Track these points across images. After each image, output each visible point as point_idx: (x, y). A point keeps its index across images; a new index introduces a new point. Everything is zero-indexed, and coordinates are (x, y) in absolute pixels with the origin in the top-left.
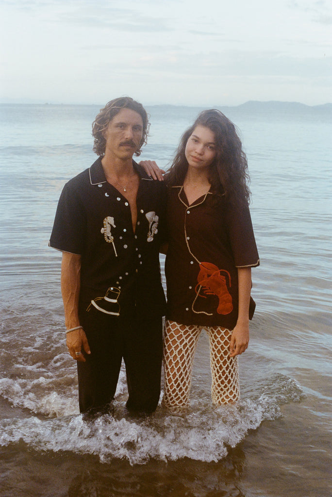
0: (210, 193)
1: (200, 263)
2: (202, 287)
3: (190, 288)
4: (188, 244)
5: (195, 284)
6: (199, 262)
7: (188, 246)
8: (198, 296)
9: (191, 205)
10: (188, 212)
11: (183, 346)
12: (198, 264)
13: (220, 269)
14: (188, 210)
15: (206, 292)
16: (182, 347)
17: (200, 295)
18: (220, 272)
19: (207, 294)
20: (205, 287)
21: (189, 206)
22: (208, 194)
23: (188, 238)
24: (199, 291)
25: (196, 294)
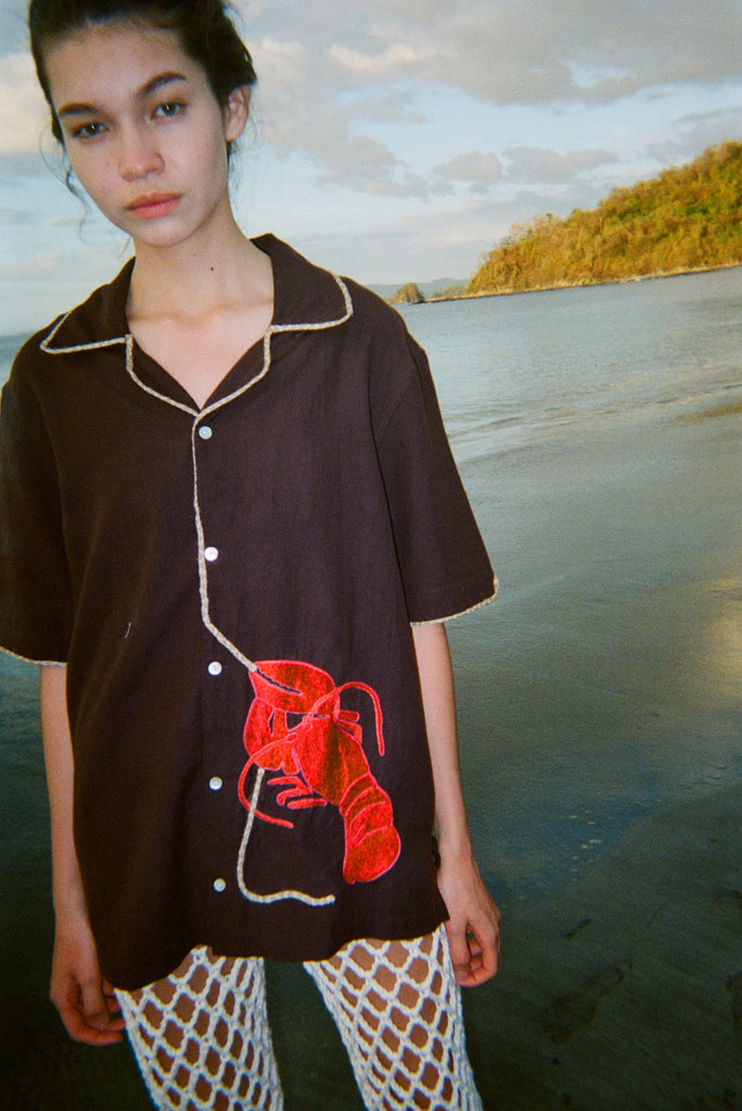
0: (280, 329)
1: (252, 667)
2: (268, 775)
3: (216, 784)
4: (204, 583)
5: (234, 763)
6: (246, 662)
7: (203, 592)
8: (256, 819)
9: (206, 406)
10: (206, 433)
12: (246, 669)
13: (339, 684)
14: (201, 424)
15: (289, 800)
17: (262, 816)
19: (293, 805)
20: (281, 773)
21: (199, 411)
22: (274, 336)
24: (255, 796)
25: (245, 812)
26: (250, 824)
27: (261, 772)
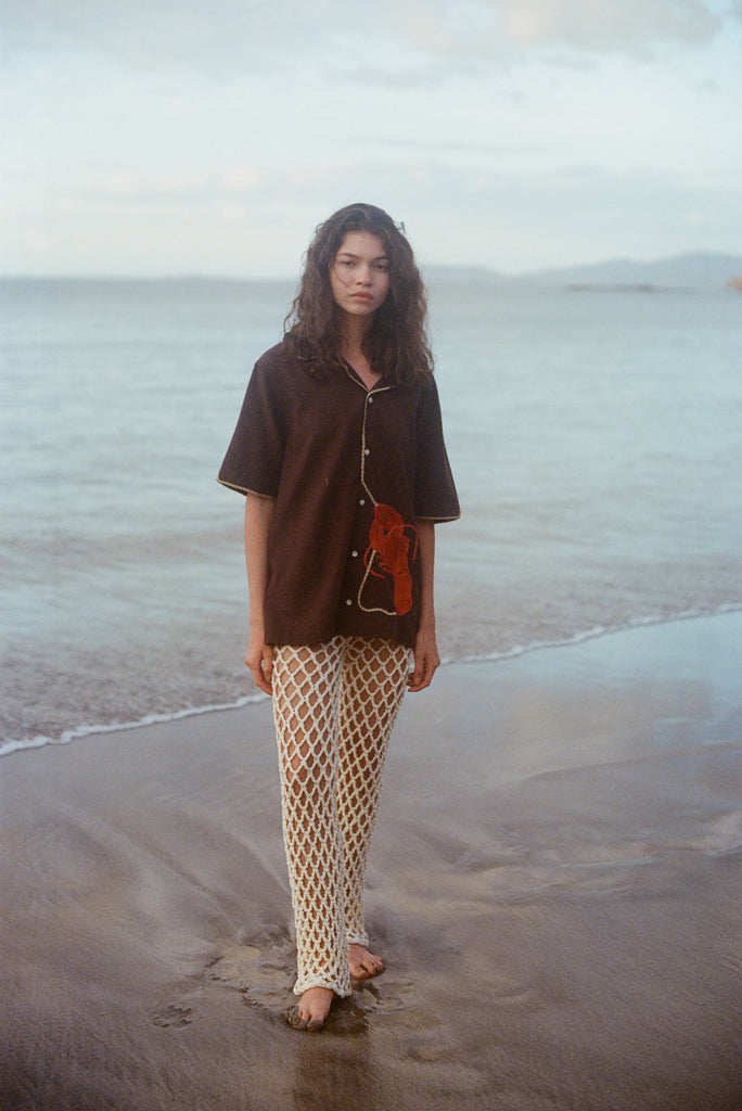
1: (376, 505)
2: (377, 554)
3: (355, 554)
4: (363, 463)
5: (363, 547)
6: (374, 502)
7: (362, 467)
8: (369, 574)
10: (371, 400)
11: (310, 697)
12: (373, 505)
13: (405, 523)
14: (370, 396)
15: (384, 567)
16: (307, 700)
17: (372, 573)
18: (405, 528)
20: (381, 555)
23: (367, 452)
24: (371, 562)
25: (366, 569)
26: (367, 575)
27: (374, 551)
